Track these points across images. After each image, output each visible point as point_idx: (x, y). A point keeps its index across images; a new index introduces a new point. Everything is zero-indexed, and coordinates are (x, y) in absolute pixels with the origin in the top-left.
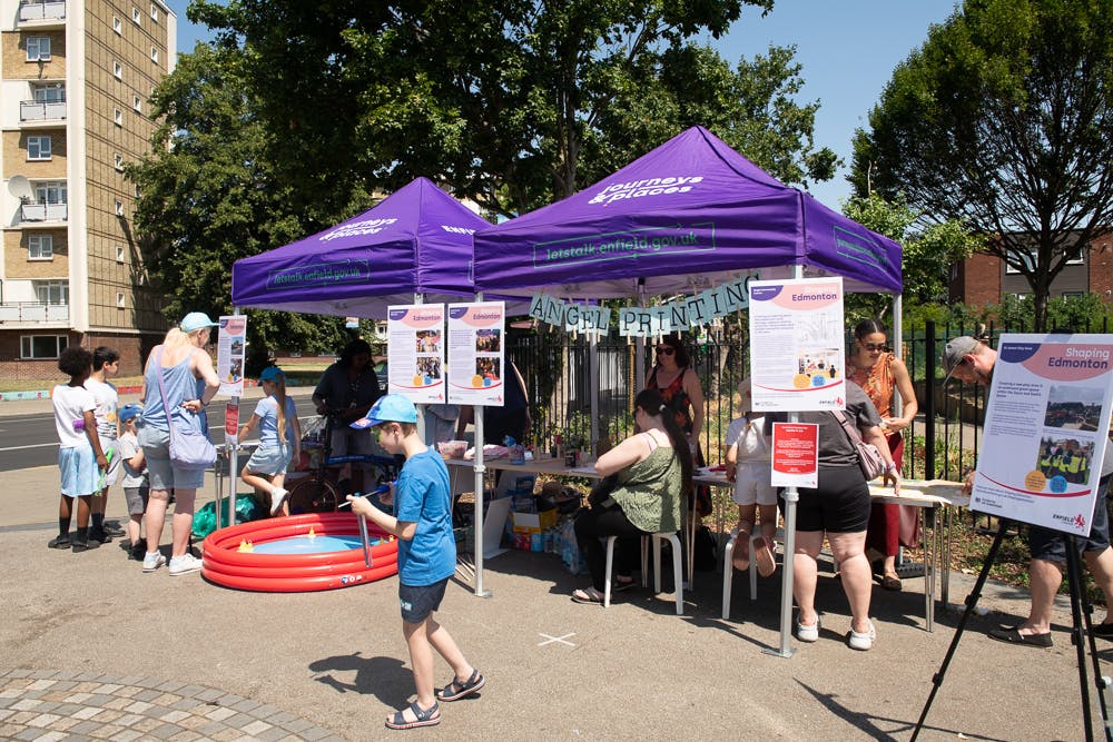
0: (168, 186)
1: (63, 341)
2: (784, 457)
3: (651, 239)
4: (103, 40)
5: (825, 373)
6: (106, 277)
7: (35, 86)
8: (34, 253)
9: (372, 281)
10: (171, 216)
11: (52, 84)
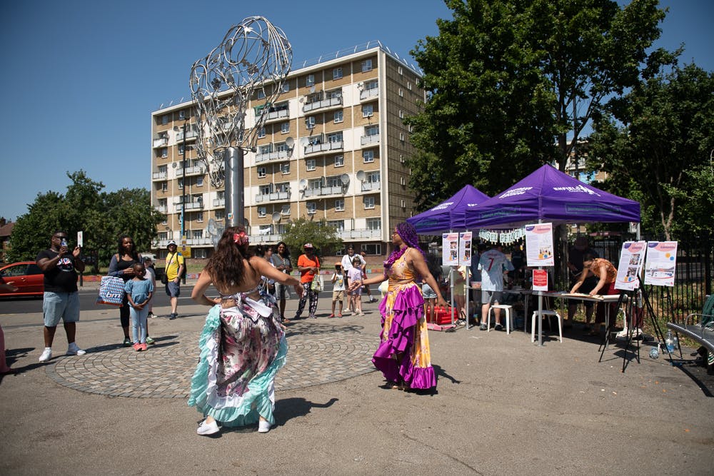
0: (424, 169)
1: (379, 246)
2: (537, 281)
3: (506, 211)
4: (394, 101)
5: (547, 254)
6: (397, 215)
7: (367, 128)
8: (367, 206)
9: (440, 225)
10: (426, 183)
11: (374, 126)
